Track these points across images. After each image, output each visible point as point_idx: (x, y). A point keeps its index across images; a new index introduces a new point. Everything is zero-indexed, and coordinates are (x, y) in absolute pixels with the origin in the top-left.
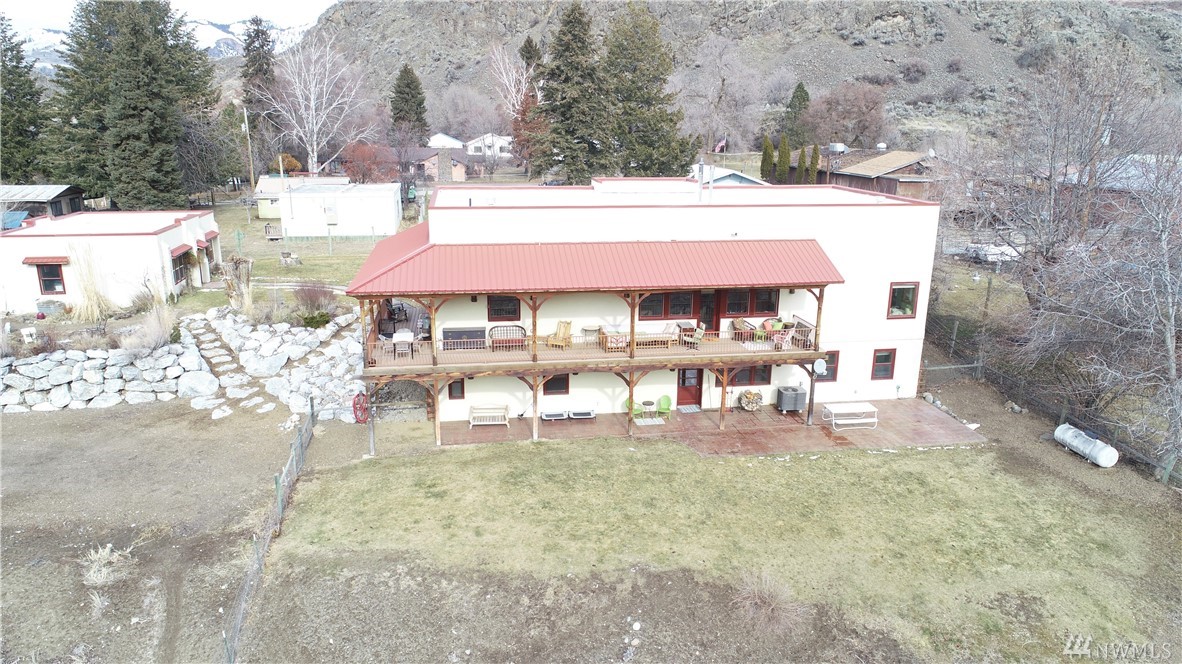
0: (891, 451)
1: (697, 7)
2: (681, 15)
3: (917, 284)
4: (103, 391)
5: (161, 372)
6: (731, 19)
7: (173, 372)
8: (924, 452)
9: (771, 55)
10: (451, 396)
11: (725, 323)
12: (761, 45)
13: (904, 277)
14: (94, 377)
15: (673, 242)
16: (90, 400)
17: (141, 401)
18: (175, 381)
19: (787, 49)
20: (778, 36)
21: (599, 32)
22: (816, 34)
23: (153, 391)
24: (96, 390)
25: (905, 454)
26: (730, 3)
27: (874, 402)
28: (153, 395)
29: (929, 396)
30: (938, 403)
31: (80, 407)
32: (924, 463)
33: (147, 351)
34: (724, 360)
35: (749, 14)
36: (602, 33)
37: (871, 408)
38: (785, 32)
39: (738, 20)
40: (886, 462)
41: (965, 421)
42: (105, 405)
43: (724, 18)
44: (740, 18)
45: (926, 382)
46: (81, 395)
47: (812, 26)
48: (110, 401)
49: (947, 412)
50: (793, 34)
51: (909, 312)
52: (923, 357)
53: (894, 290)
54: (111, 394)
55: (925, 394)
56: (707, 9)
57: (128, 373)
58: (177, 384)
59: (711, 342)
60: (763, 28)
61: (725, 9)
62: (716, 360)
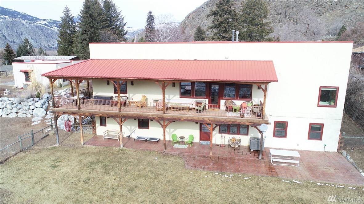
0: (298, 182)
1: (307, 3)
2: (300, 7)
3: (338, 88)
4: (12, 112)
5: (28, 107)
6: (320, 7)
7: (32, 107)
8: (320, 186)
9: (334, 18)
10: (101, 125)
11: (222, 102)
12: (331, 15)
13: (329, 83)
14: (9, 107)
15: (195, 60)
16: (8, 114)
17: (22, 116)
18: (32, 111)
19: (342, 15)
20: (338, 11)
21: (270, 15)
22: (355, 9)
23: (26, 114)
24: (9, 111)
25: (306, 186)
26: (320, 1)
27: (301, 152)
28: (25, 115)
29: (344, 152)
30: (349, 157)
31: (5, 117)
32: (315, 194)
33: (25, 99)
34: (211, 119)
35: (327, 4)
36: (271, 15)
37: (297, 155)
38: (342, 10)
39: (322, 7)
40: (289, 189)
41: (361, 171)
42: (11, 117)
43: (317, 6)
44: (323, 6)
45: (344, 144)
46: (5, 112)
47: (354, 7)
48: (13, 116)
49: (352, 164)
50: (345, 10)
51: (332, 104)
52: (342, 130)
53: (322, 91)
54: (14, 113)
55: (342, 151)
56: (310, 4)
57: (19, 106)
58: (32, 112)
59: (214, 111)
60: (332, 9)
61: (318, 3)
62: (206, 119)
